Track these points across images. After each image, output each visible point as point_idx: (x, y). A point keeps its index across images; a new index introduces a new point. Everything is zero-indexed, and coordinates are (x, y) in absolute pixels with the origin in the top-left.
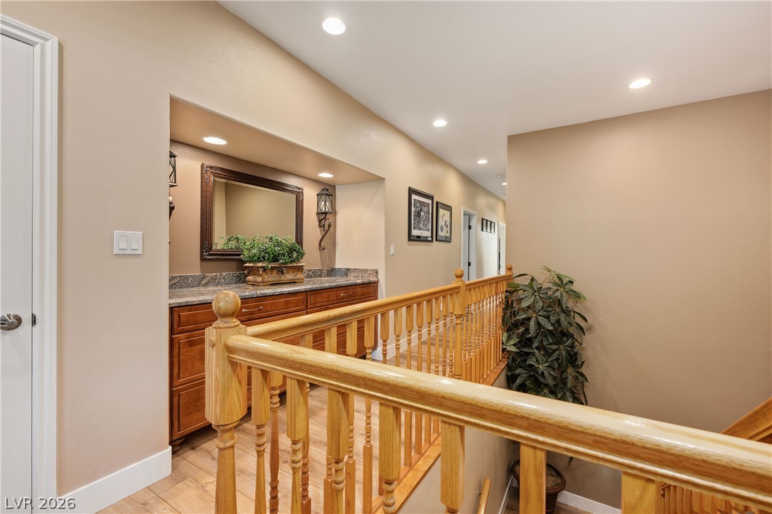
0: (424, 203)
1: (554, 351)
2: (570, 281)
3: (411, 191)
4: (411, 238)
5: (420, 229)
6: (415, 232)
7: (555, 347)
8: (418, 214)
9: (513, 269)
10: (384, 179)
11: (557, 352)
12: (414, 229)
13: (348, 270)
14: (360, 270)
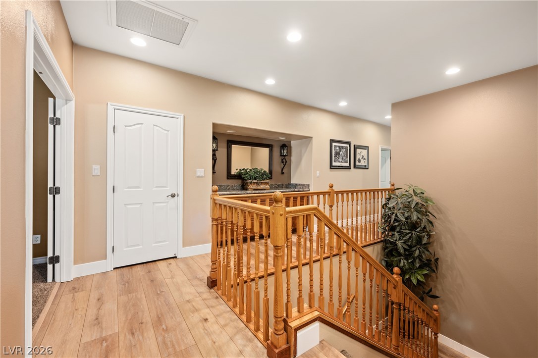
0: (342, 147)
1: (407, 234)
2: (422, 193)
3: (332, 141)
4: (332, 167)
5: (340, 162)
6: (334, 164)
7: (408, 232)
8: (337, 154)
9: (395, 185)
10: (312, 137)
11: (410, 235)
12: (335, 162)
13: (296, 184)
14: (302, 184)
